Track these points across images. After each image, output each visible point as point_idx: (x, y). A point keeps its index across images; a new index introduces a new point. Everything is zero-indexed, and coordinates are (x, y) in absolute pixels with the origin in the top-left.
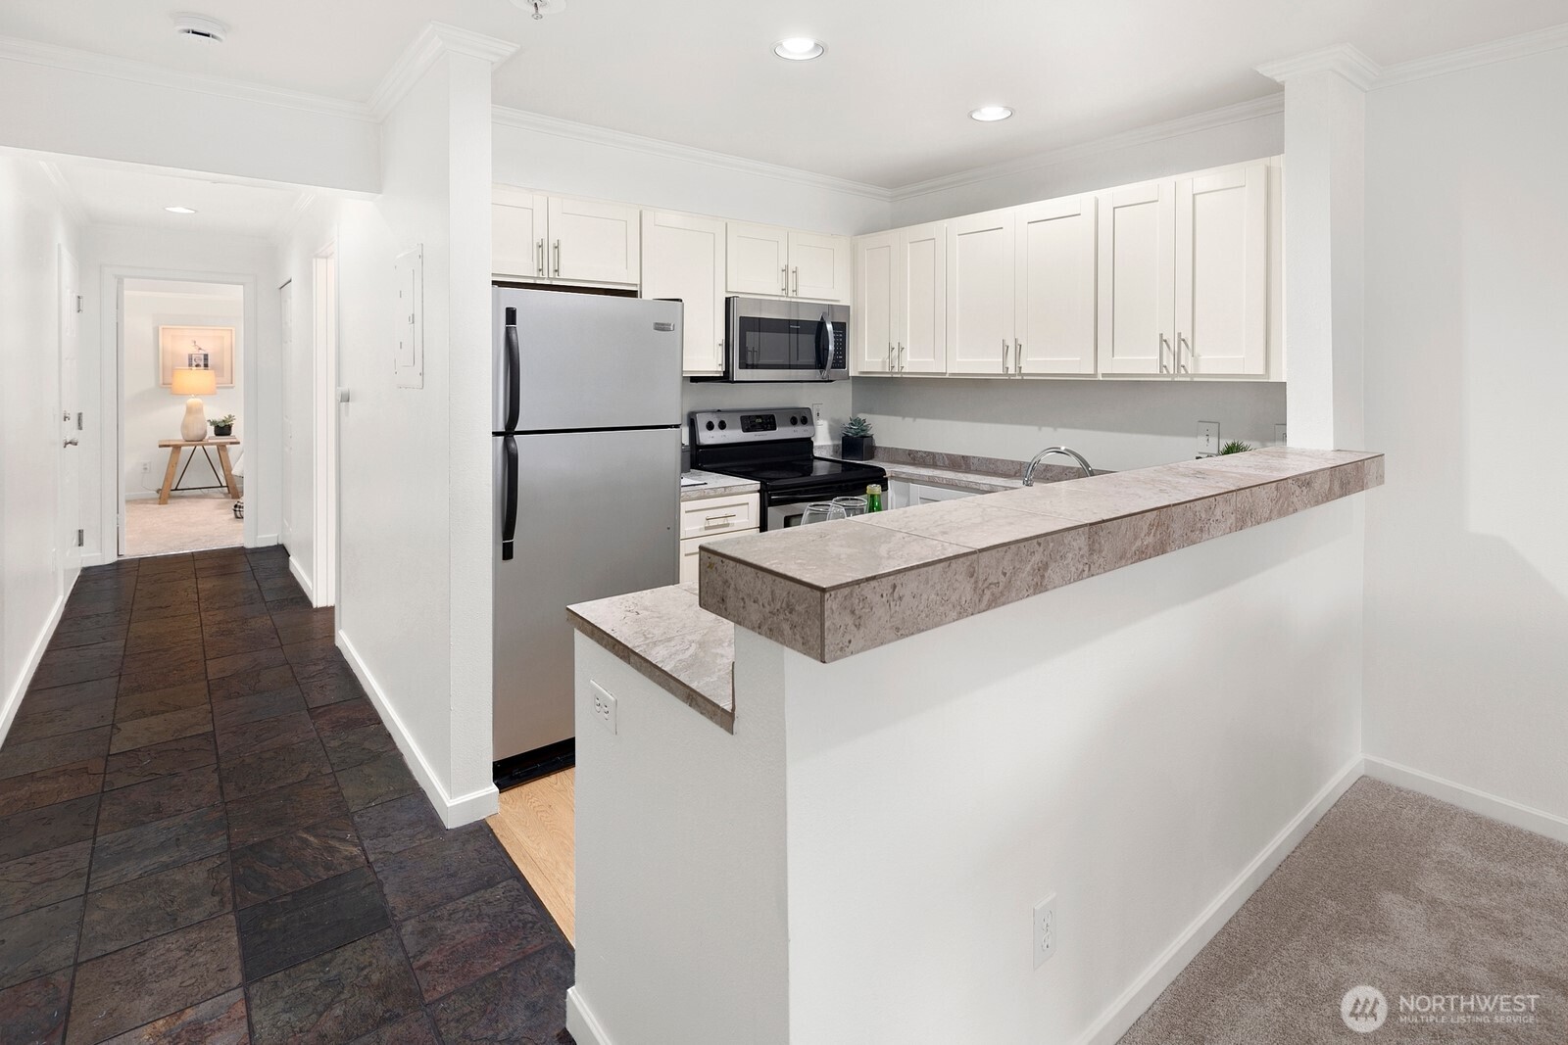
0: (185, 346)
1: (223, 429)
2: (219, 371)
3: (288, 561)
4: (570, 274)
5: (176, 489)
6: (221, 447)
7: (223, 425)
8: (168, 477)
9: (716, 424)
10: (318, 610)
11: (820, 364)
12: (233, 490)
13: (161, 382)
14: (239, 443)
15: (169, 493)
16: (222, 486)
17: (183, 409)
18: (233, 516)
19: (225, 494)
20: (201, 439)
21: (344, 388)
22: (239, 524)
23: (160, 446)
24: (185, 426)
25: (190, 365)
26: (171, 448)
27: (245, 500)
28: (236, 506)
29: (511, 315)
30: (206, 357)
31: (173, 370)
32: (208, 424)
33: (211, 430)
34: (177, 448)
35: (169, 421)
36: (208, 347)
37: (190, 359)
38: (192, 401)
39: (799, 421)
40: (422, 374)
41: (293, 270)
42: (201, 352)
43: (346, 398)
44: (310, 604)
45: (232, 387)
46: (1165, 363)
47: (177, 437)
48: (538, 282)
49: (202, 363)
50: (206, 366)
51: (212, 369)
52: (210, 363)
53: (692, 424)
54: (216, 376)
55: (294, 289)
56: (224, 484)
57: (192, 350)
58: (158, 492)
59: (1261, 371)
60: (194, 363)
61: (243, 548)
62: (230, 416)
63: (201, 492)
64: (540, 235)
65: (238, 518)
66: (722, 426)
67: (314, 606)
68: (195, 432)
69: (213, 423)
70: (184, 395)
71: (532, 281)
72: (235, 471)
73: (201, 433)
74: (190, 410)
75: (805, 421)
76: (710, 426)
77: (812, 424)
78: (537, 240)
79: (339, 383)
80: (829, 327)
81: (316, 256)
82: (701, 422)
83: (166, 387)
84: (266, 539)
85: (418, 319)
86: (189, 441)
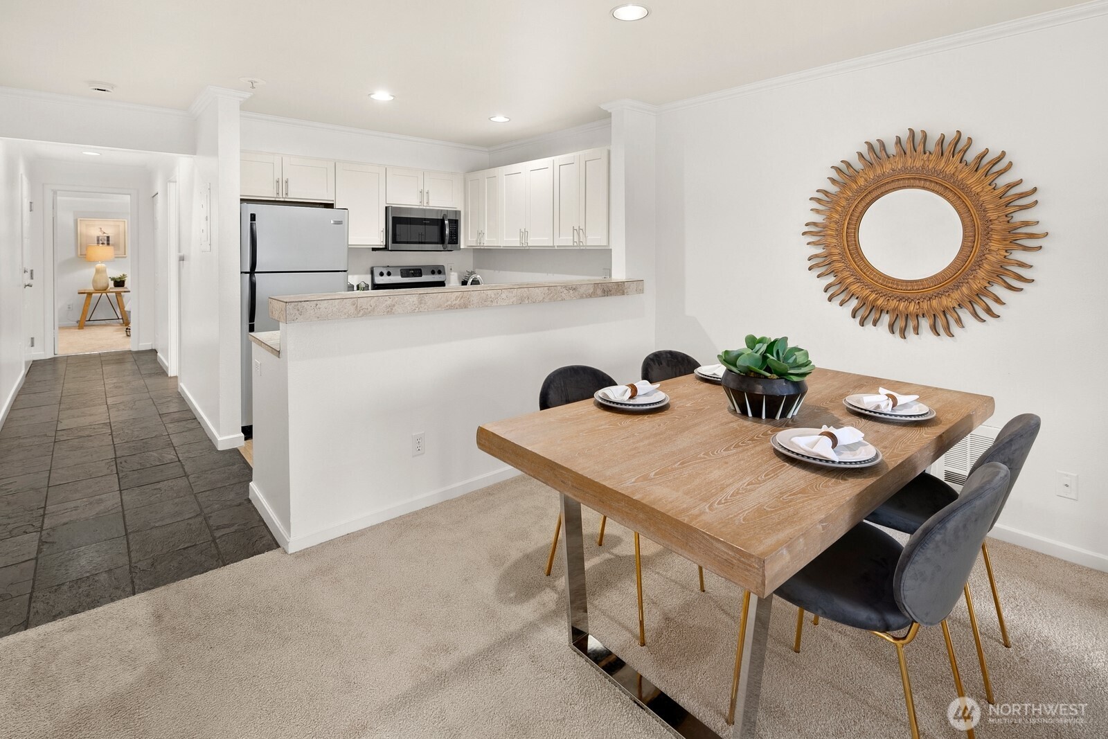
0: (94, 230)
1: (119, 283)
2: (116, 246)
3: (156, 355)
4: (294, 195)
5: (89, 320)
6: (118, 294)
7: (119, 280)
8: (84, 313)
9: (385, 272)
10: (171, 377)
11: (442, 241)
12: (126, 322)
13: (79, 253)
14: (129, 292)
15: (84, 322)
16: (119, 319)
17: (93, 271)
18: (125, 335)
19: (121, 324)
20: (105, 290)
21: (181, 254)
22: (128, 339)
23: (79, 293)
24: (94, 281)
25: (98, 243)
26: (86, 295)
27: (132, 326)
28: (127, 329)
29: (253, 217)
30: (108, 237)
31: (87, 247)
32: (110, 280)
33: (111, 284)
34: (90, 294)
35: (85, 277)
36: (110, 232)
37: (98, 240)
38: (99, 265)
39: (436, 272)
40: (210, 245)
41: (159, 187)
42: (105, 235)
43: (182, 259)
44: (167, 375)
45: (125, 257)
46: (581, 240)
47: (90, 288)
48: (277, 199)
49: (106, 242)
50: (108, 244)
51: (113, 245)
52: (110, 243)
53: (372, 273)
54: (115, 250)
55: (160, 198)
56: (120, 317)
57: (100, 234)
58: (77, 322)
59: (605, 243)
60: (101, 242)
61: (130, 351)
62: (124, 275)
63: (105, 322)
64: (278, 176)
65: (128, 336)
66: (389, 274)
67: (169, 375)
68: (101, 284)
69: (113, 279)
70: (95, 262)
71: (273, 199)
72: (127, 309)
73: (105, 285)
74: (98, 271)
75: (440, 272)
76: (382, 274)
77: (445, 274)
78: (276, 179)
79: (179, 251)
80: (446, 222)
81: (170, 181)
82: (377, 272)
83: (83, 257)
84: (144, 345)
85: (209, 218)
86: (97, 291)
